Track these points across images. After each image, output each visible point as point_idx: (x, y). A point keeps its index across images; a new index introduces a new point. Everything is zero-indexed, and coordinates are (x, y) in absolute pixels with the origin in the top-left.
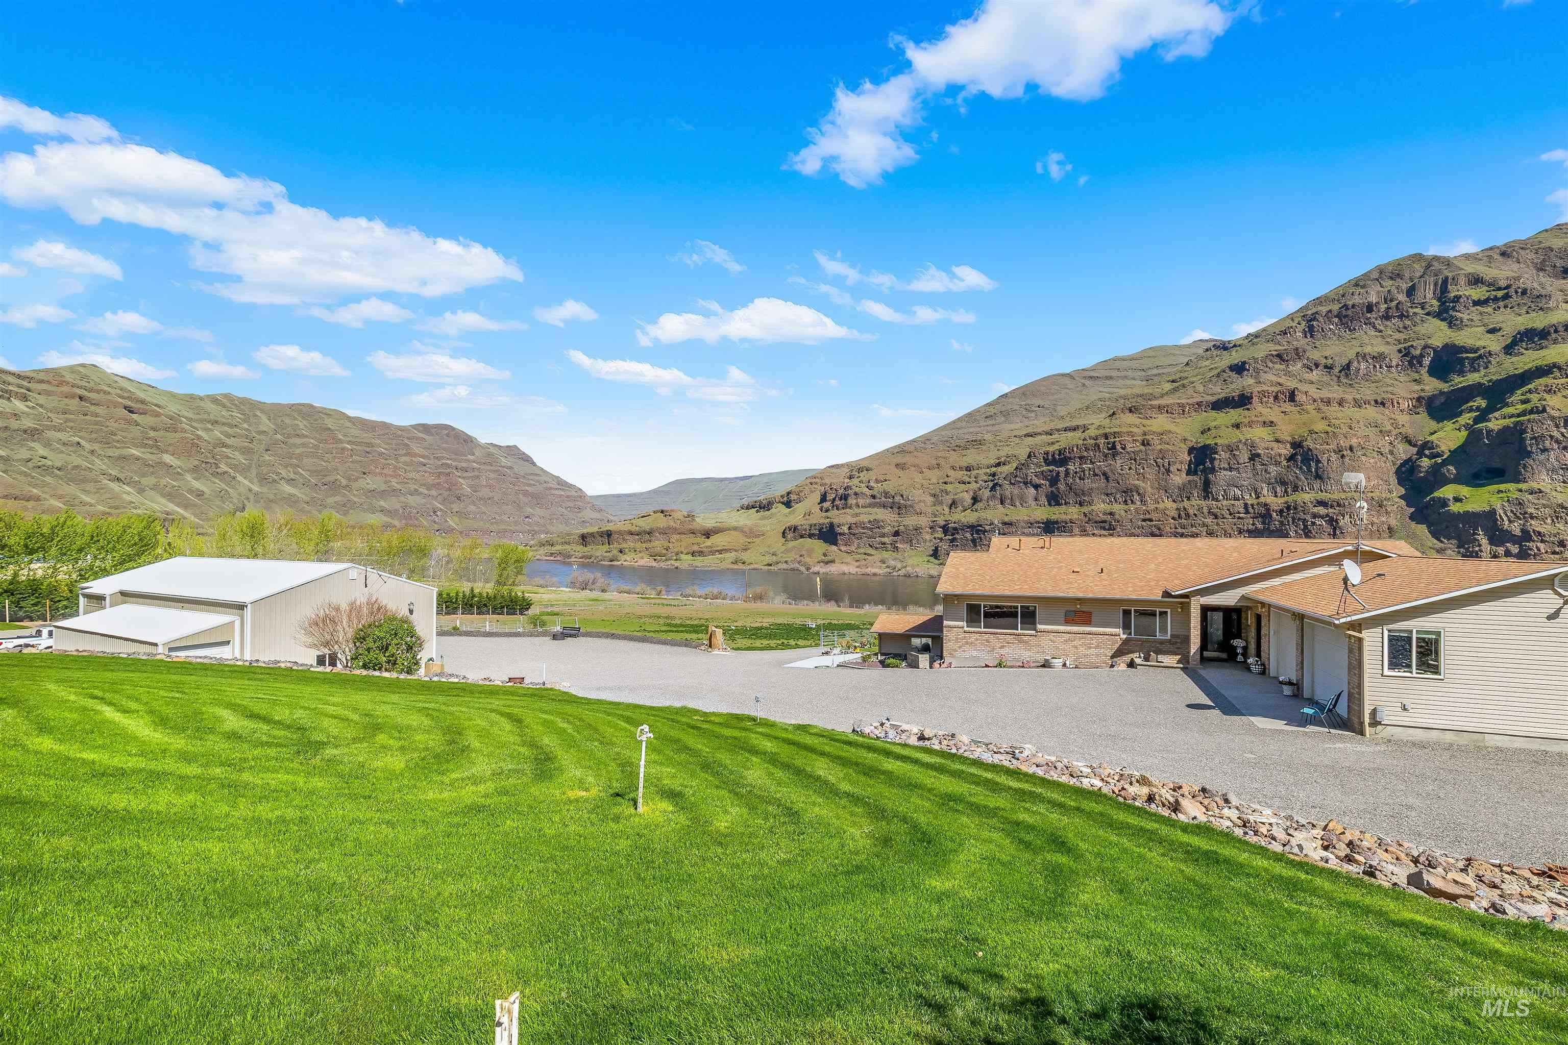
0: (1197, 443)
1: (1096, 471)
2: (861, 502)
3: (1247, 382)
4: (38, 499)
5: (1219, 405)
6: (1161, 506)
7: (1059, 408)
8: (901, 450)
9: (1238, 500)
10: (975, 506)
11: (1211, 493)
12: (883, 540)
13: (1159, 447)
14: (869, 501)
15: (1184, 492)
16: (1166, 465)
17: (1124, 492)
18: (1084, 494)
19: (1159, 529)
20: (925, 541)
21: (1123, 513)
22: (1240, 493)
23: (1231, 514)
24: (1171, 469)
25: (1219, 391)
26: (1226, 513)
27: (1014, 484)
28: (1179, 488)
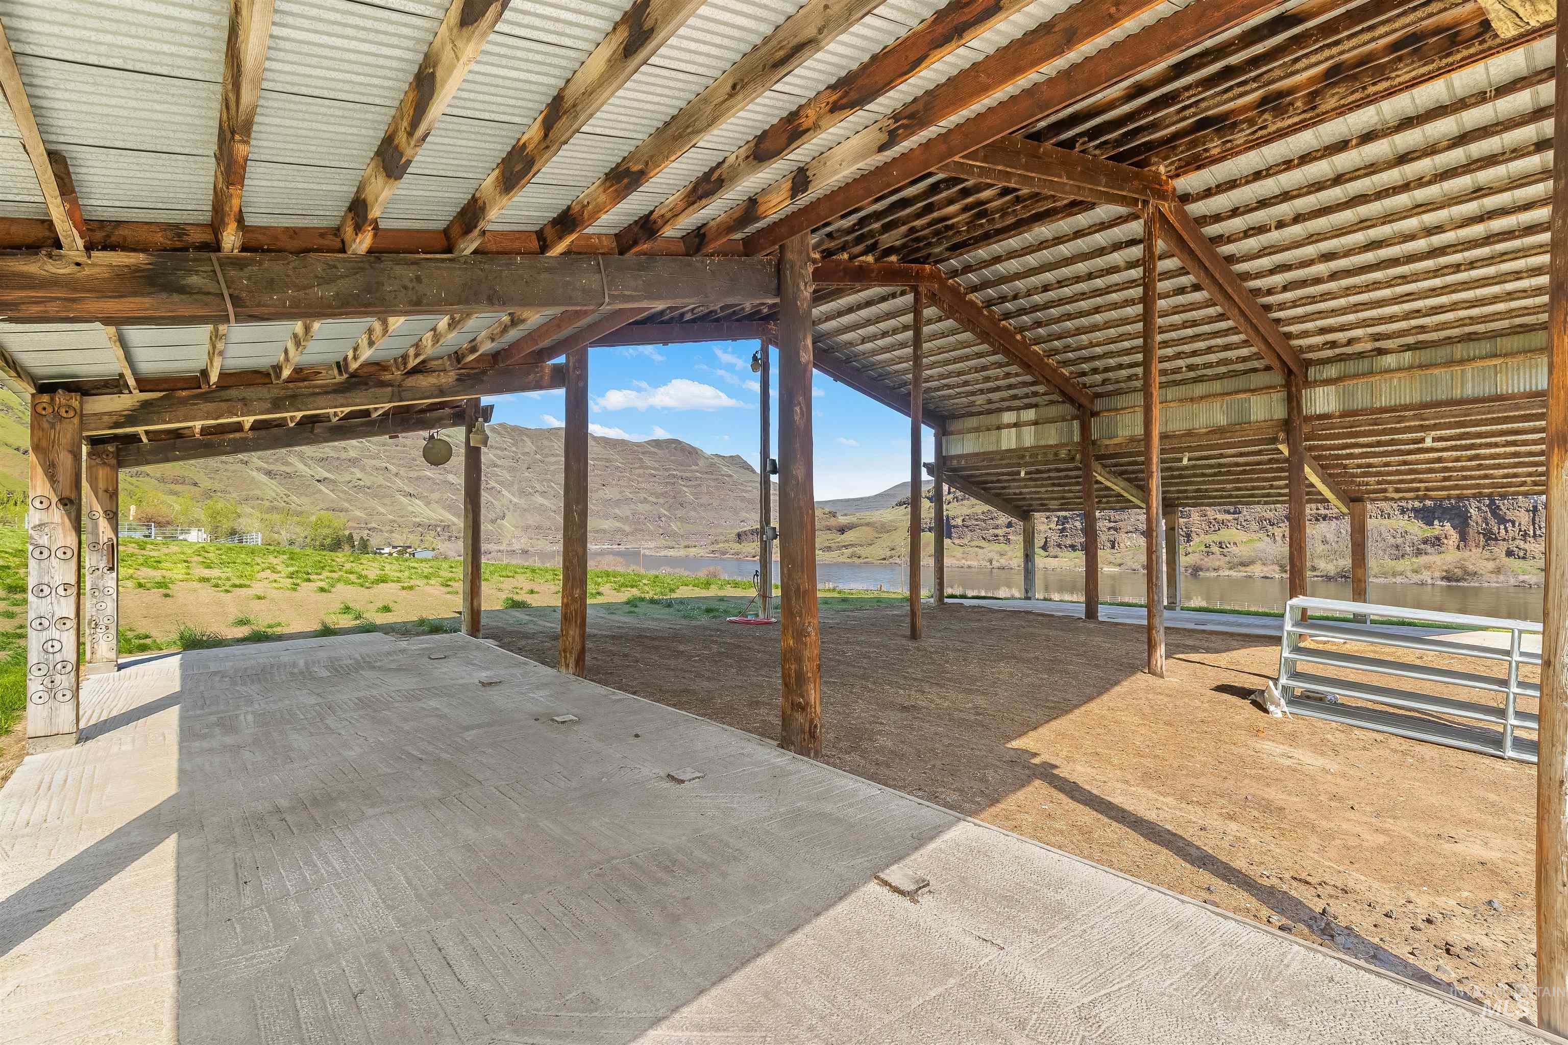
4: (347, 511)
12: (996, 531)
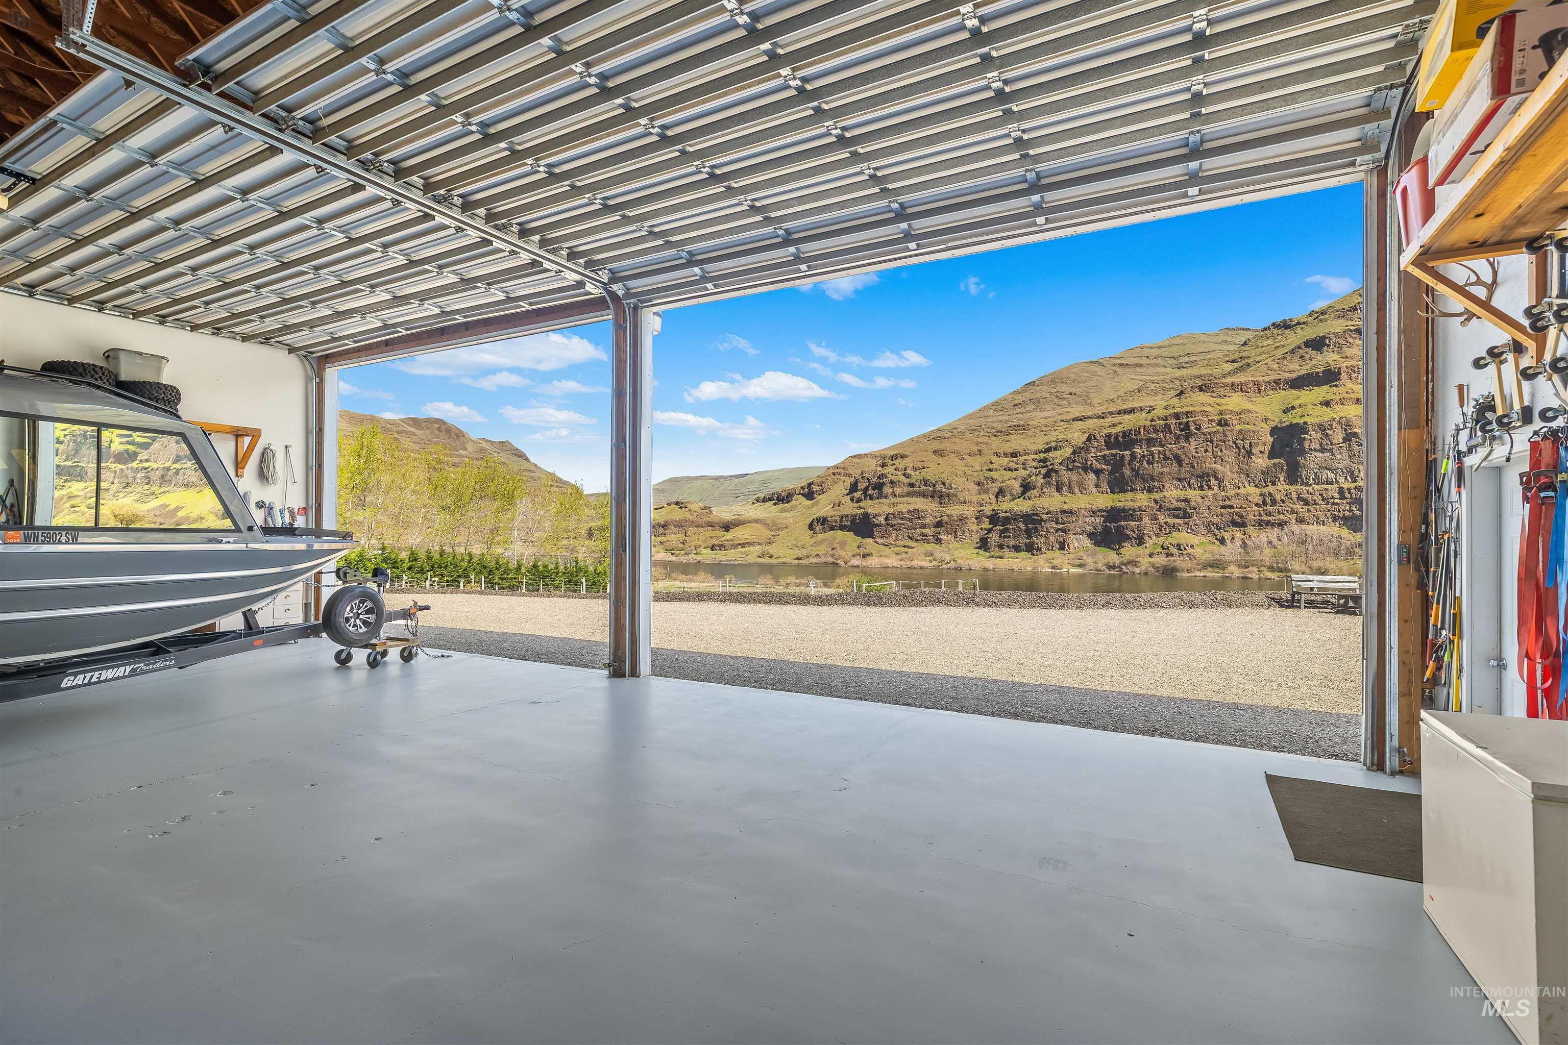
0: (1281, 422)
1: (1168, 453)
2: (898, 491)
3: (1330, 358)
5: (1297, 383)
6: (1243, 491)
7: (1092, 395)
8: (937, 436)
9: (1331, 483)
10: (1028, 494)
11: (1301, 476)
12: (924, 531)
13: (1238, 427)
14: (907, 489)
15: (1268, 477)
16: (1247, 446)
17: (1201, 477)
18: (1153, 480)
19: (1242, 517)
20: (971, 532)
21: (1199, 500)
22: (1333, 476)
23: (1323, 500)
24: (1254, 450)
25: (1297, 369)
26: (1318, 499)
27: (1071, 470)
28: (1263, 472)
